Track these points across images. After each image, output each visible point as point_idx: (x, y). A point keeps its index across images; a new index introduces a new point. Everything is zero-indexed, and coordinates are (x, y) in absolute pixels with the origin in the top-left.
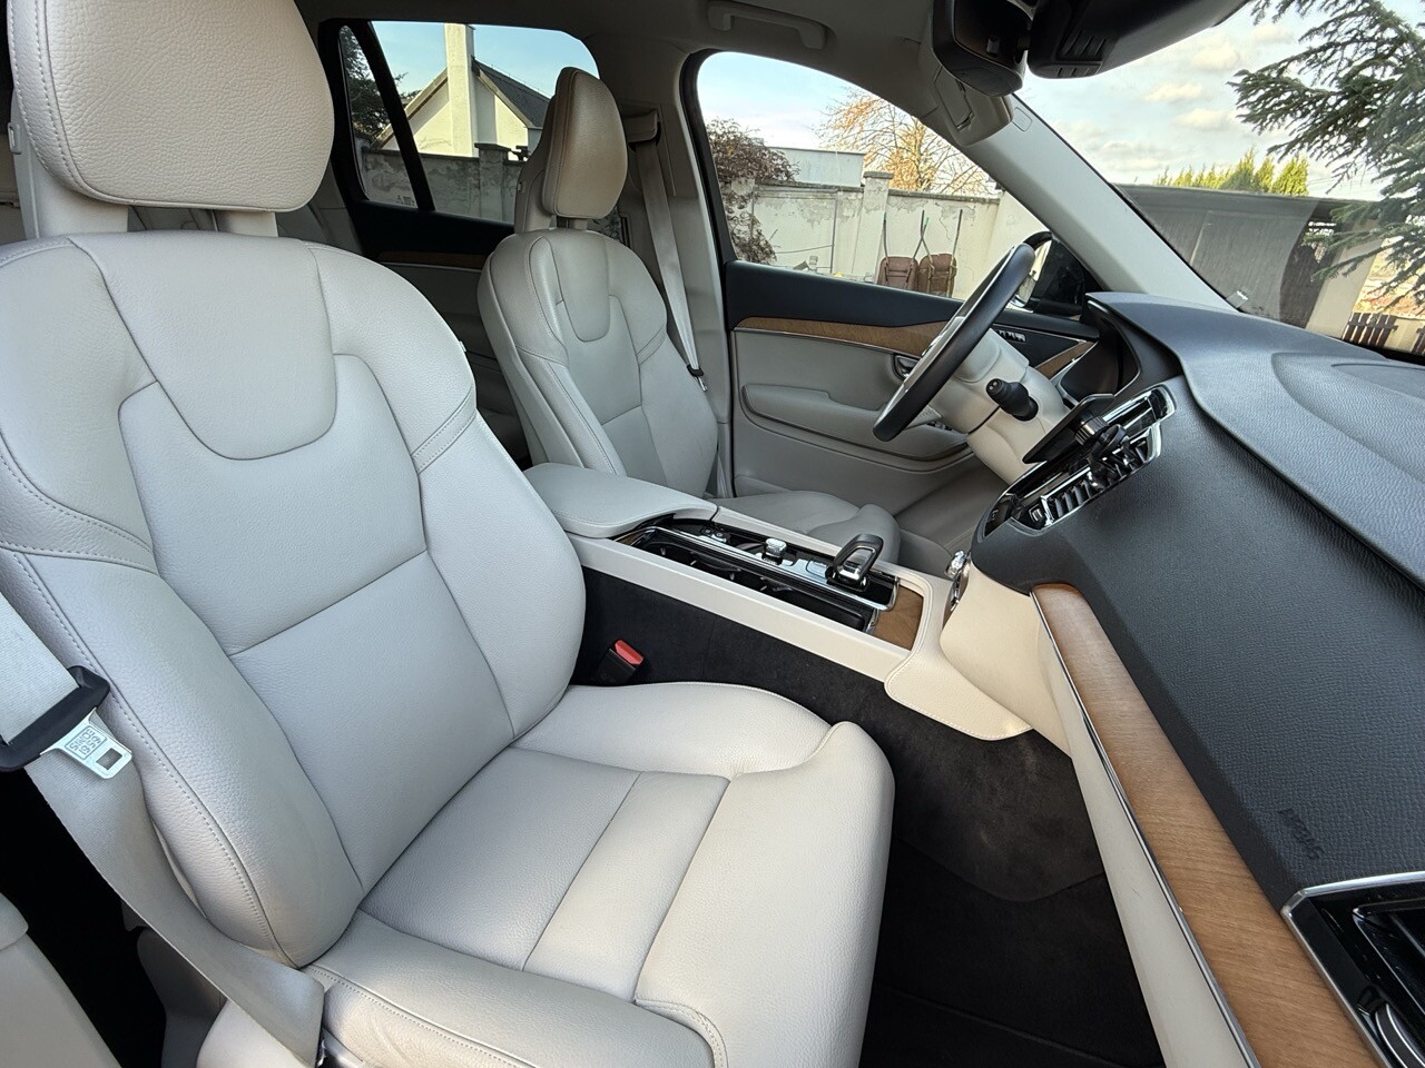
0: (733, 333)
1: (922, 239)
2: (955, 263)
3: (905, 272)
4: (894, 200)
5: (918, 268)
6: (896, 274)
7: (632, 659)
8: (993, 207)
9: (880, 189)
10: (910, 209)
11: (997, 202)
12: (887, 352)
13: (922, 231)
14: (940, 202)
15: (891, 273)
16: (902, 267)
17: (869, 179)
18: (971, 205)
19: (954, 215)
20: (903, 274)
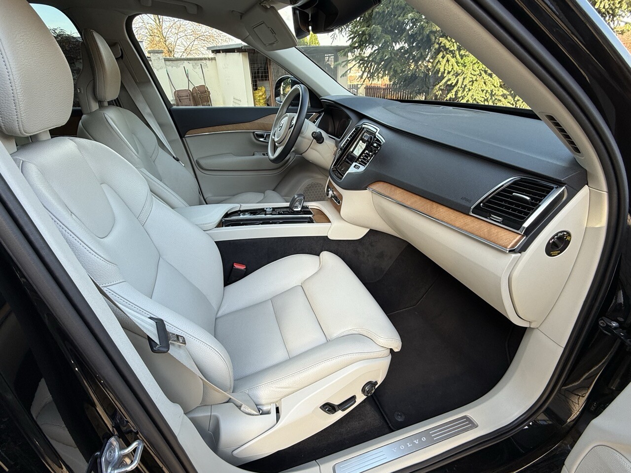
0: (184, 139)
1: (189, 80)
2: (207, 89)
3: (187, 96)
4: (168, 63)
5: (192, 94)
6: (184, 98)
7: (243, 267)
8: (214, 61)
9: (159, 58)
10: (177, 66)
11: (214, 59)
12: (250, 132)
13: (188, 77)
14: (190, 62)
15: (181, 98)
16: (184, 94)
17: (152, 54)
18: (204, 62)
19: (198, 67)
20: (186, 98)
